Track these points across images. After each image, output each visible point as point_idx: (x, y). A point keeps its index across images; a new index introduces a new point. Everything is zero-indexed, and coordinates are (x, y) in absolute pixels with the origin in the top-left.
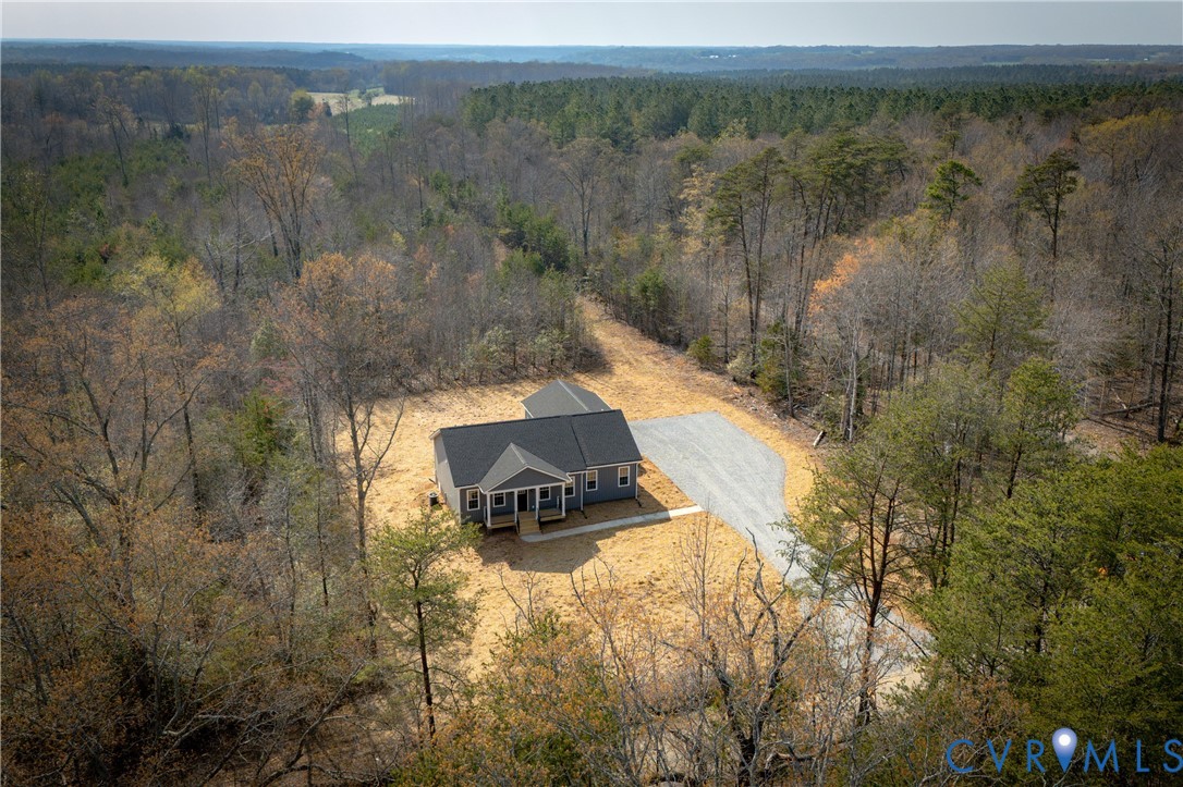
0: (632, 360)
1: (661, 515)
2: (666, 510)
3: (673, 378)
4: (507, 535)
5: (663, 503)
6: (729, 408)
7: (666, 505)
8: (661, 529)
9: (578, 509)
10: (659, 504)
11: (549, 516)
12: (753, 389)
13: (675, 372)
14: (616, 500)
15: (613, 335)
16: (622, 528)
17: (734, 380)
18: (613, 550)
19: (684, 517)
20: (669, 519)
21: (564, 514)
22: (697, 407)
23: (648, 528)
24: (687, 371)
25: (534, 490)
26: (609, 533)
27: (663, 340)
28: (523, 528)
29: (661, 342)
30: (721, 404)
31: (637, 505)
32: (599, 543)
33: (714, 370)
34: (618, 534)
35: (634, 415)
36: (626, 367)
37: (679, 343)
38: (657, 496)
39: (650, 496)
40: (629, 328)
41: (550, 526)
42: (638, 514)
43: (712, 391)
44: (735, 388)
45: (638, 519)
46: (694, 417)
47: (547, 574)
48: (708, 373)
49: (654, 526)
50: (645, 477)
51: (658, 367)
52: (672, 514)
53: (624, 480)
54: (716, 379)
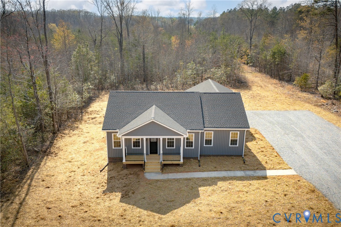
0: (263, 86)
1: (259, 173)
2: (264, 169)
3: (284, 94)
4: (136, 170)
5: (263, 163)
6: (318, 109)
7: (265, 166)
8: (257, 186)
9: (197, 158)
10: (260, 164)
11: (171, 160)
12: (334, 101)
13: (286, 91)
14: (228, 156)
15: (256, 77)
16: (224, 179)
17: (322, 97)
18: (210, 198)
19: (279, 178)
20: (265, 178)
21: (182, 161)
22: (297, 108)
23: (246, 182)
24: (293, 92)
25: (159, 139)
26: (212, 182)
27: (281, 79)
28: (148, 167)
29: (280, 80)
30: (314, 107)
31: (242, 162)
32: (201, 189)
33: (309, 92)
34: (220, 184)
35: (257, 108)
36: (259, 88)
37: (290, 80)
38: (260, 157)
39: (255, 156)
40: (264, 75)
41: (170, 168)
42: (241, 169)
43: (308, 101)
44: (322, 100)
45: (239, 173)
46: (295, 112)
47: (145, 212)
48: (305, 93)
49: (251, 182)
50: (254, 142)
51: (277, 89)
52: (269, 173)
53: (234, 142)
54: (311, 96)
